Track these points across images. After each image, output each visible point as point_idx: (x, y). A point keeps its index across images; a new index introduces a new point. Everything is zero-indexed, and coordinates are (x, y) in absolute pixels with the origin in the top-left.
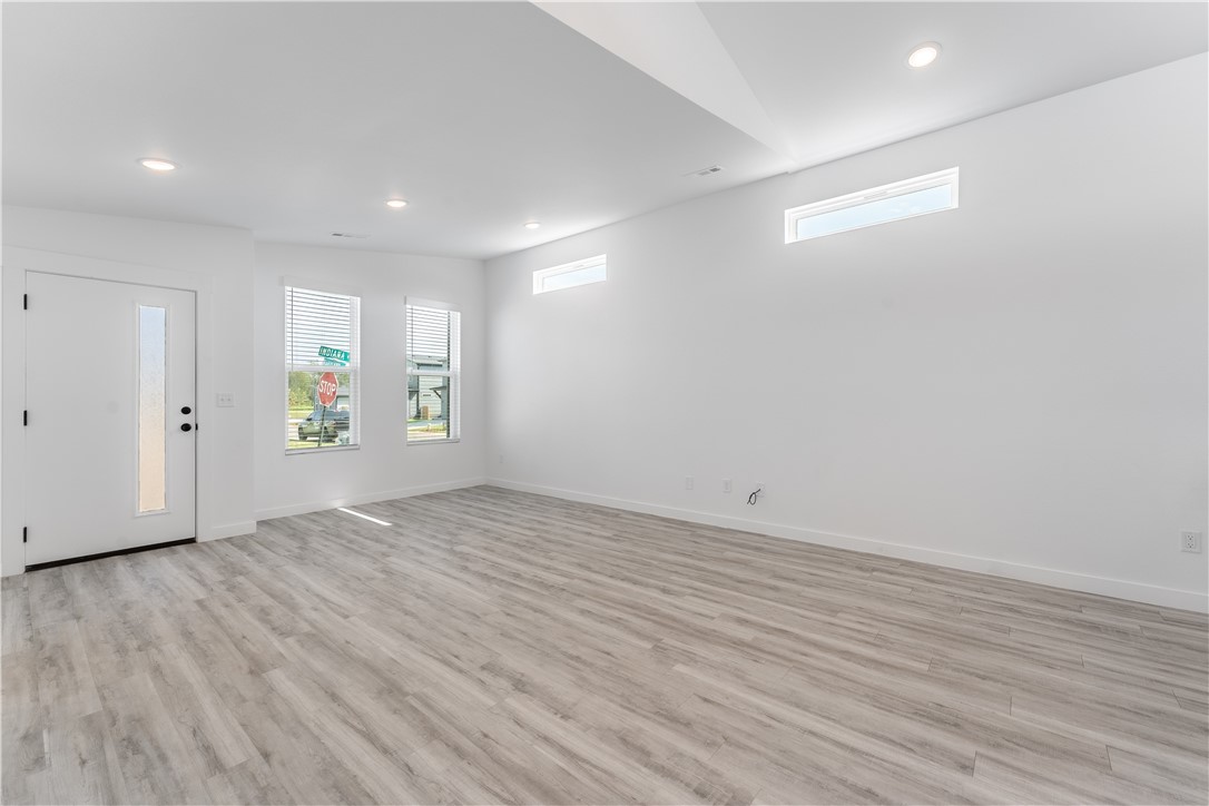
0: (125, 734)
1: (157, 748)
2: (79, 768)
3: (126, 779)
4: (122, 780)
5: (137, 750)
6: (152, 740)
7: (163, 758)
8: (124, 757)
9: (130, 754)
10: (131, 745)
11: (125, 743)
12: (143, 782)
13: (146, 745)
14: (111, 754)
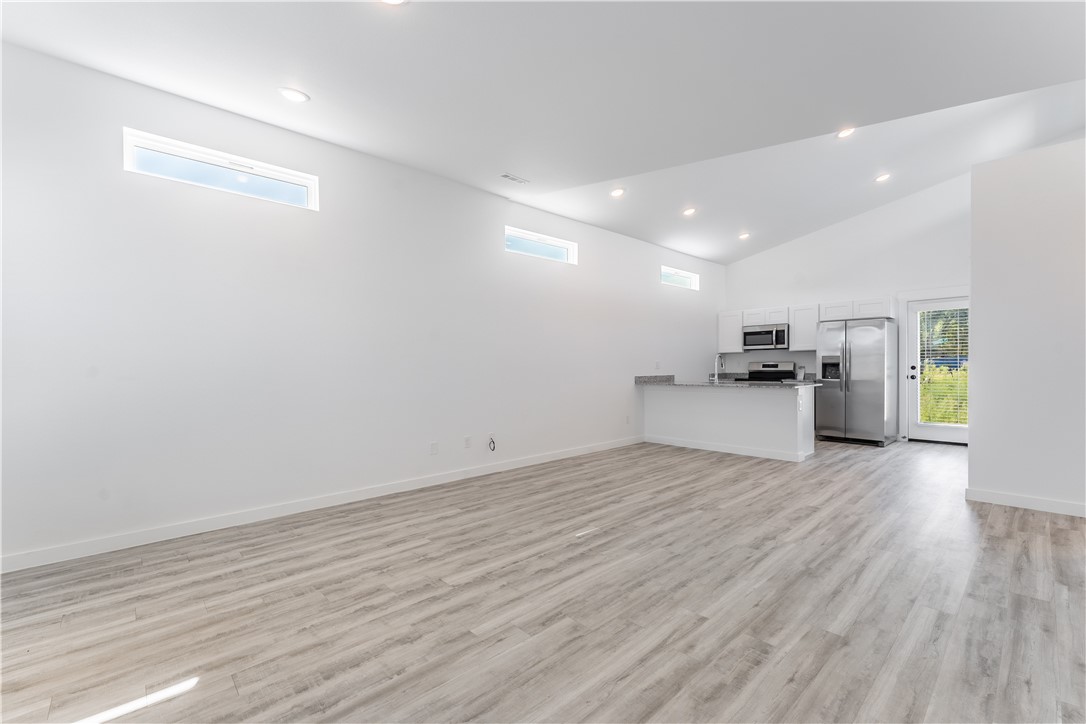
0: (985, 679)
1: (968, 651)
2: (1033, 681)
3: (1001, 649)
4: (1004, 650)
5: (983, 661)
6: (968, 659)
7: (969, 642)
8: (996, 663)
9: (989, 662)
10: (986, 668)
11: (988, 672)
12: (991, 639)
13: (974, 659)
14: (1003, 673)
